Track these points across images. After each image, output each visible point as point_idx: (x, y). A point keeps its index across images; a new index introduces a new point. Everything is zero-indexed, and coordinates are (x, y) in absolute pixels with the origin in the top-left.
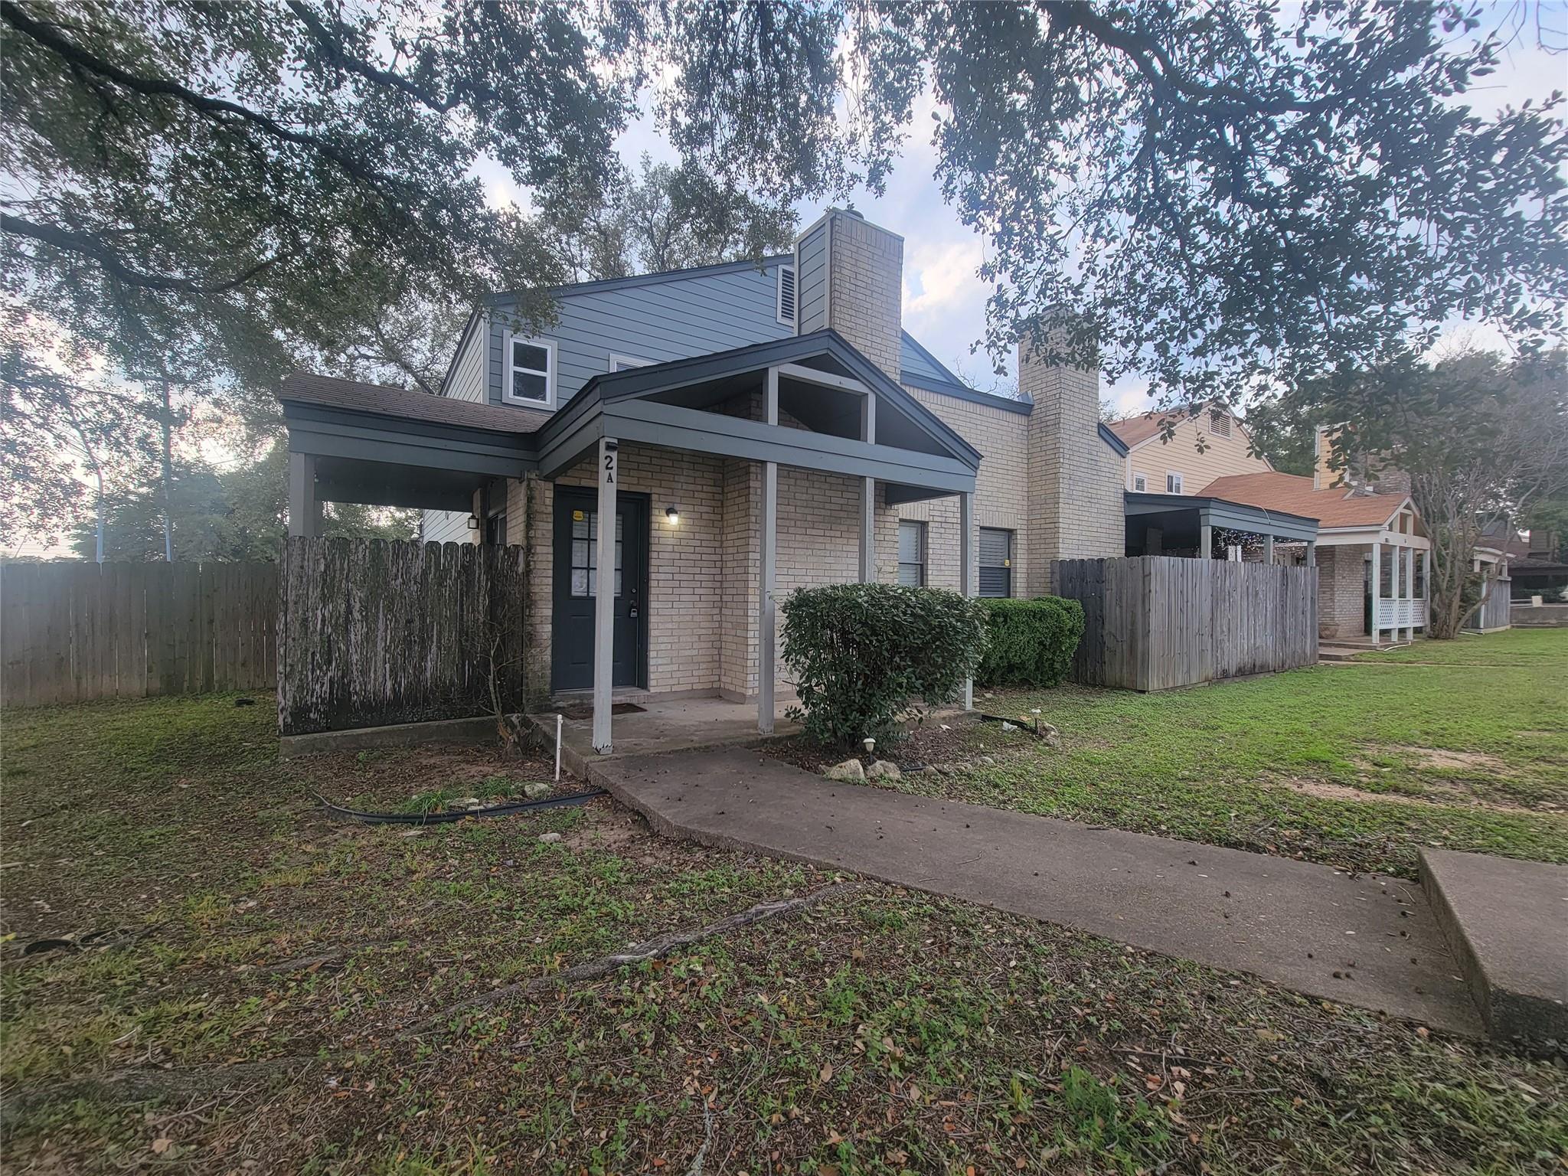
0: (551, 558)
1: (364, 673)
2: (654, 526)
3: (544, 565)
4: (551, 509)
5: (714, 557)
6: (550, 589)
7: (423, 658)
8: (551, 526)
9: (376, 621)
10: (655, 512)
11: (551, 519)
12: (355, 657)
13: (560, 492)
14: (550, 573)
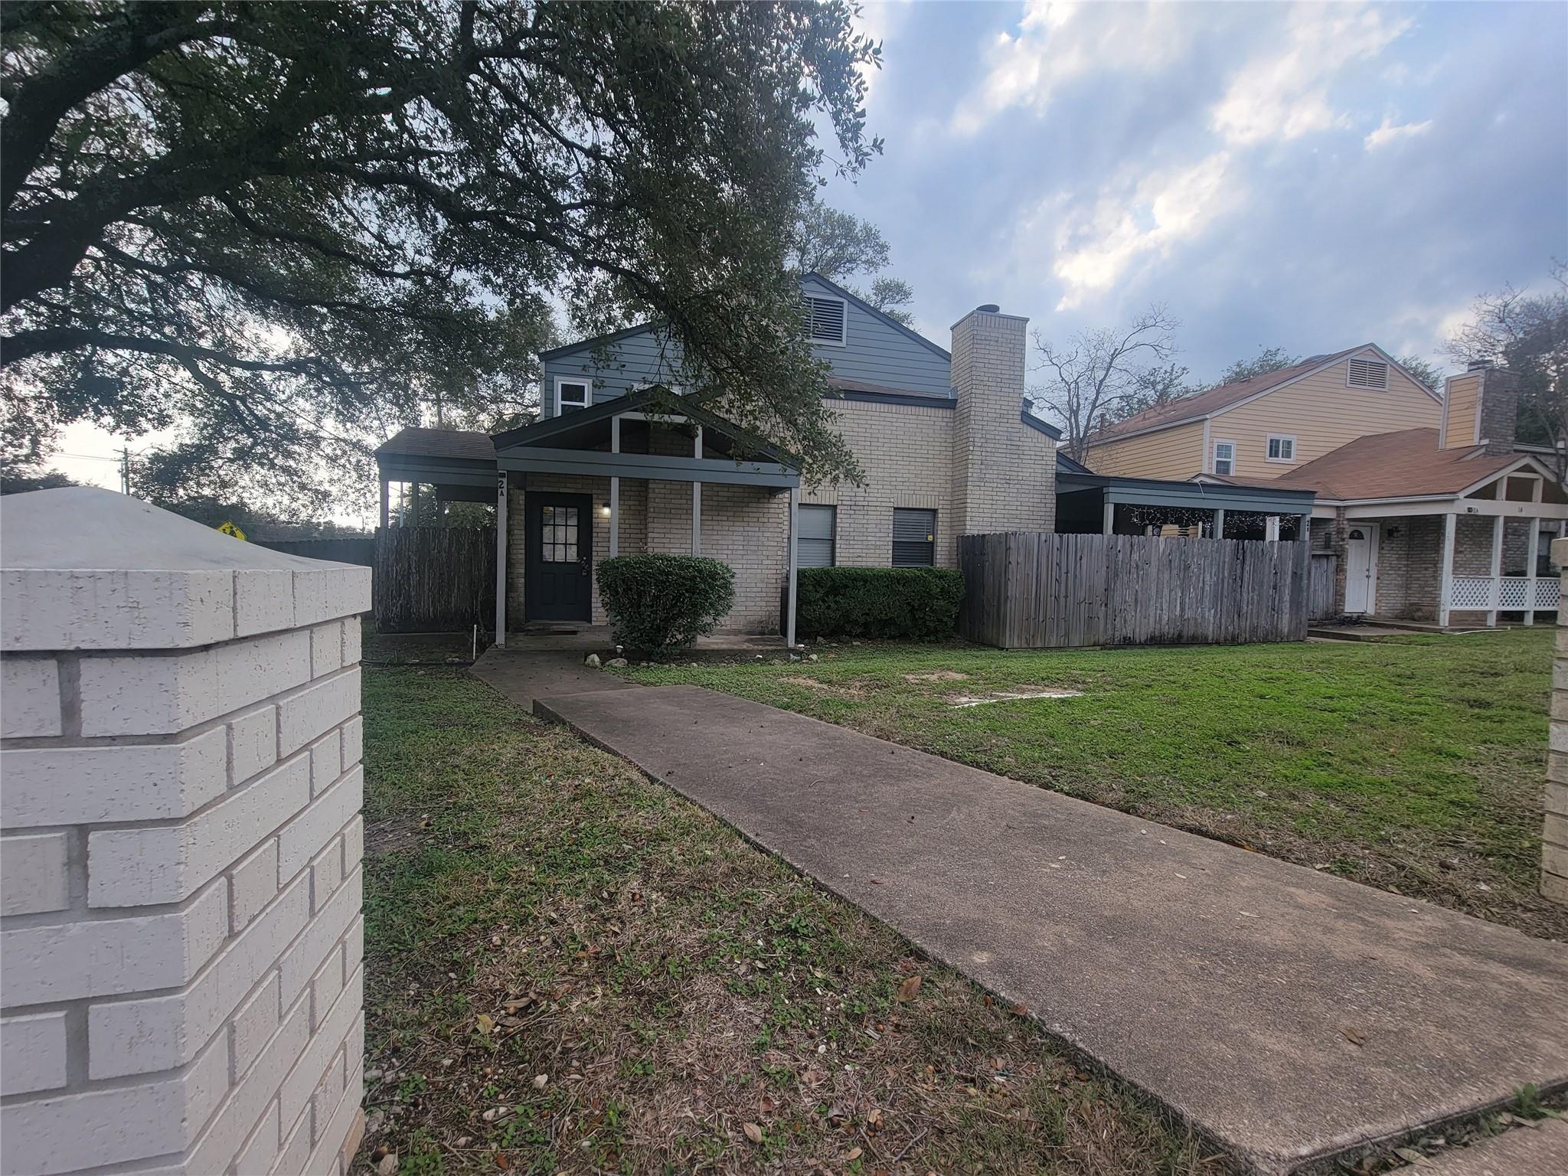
0: (523, 537)
1: (418, 602)
2: (595, 515)
3: (519, 542)
4: (523, 507)
5: (639, 536)
6: (523, 557)
7: (449, 596)
8: (523, 518)
9: (424, 573)
10: (595, 506)
11: (523, 513)
12: (413, 594)
13: (529, 496)
14: (523, 547)
